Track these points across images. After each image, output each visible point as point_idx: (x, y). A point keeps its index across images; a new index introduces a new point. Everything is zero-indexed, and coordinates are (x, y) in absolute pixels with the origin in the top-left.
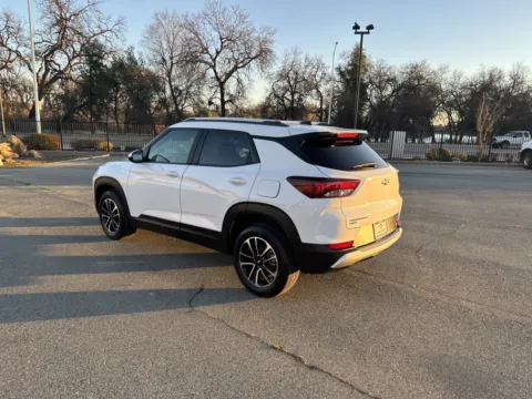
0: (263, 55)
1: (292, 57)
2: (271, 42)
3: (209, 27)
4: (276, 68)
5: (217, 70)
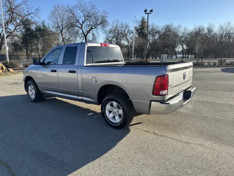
0: (103, 23)
1: (116, 23)
2: (106, 17)
3: (79, 11)
4: (109, 28)
5: (83, 30)
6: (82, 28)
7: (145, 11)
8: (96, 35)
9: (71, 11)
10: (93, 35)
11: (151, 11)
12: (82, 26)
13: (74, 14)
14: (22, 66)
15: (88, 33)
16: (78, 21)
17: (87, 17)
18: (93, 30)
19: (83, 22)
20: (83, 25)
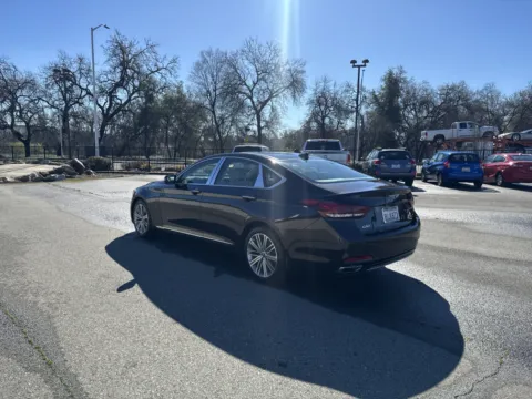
0: (296, 85)
1: (322, 84)
2: (303, 72)
3: (246, 62)
5: (255, 99)
6: (251, 98)
7: (353, 62)
8: (279, 109)
9: (232, 63)
10: (273, 109)
11: (366, 61)
12: (251, 91)
13: (234, 67)
15: (262, 107)
16: (243, 82)
18: (274, 99)
19: (255, 84)
20: (254, 90)
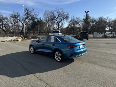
0: (67, 17)
1: (73, 17)
2: (68, 15)
4: (70, 20)
6: (57, 21)
7: (85, 12)
8: (63, 23)
9: (52, 13)
11: (88, 11)
12: (57, 19)
13: (53, 14)
14: (30, 37)
15: (59, 23)
16: (55, 17)
17: (60, 15)
18: (62, 21)
